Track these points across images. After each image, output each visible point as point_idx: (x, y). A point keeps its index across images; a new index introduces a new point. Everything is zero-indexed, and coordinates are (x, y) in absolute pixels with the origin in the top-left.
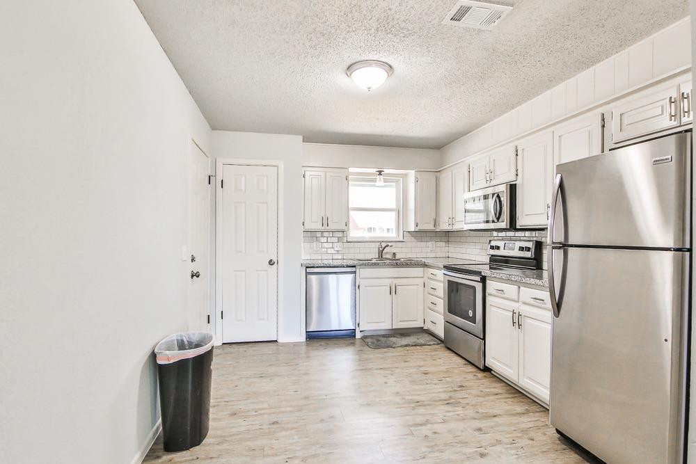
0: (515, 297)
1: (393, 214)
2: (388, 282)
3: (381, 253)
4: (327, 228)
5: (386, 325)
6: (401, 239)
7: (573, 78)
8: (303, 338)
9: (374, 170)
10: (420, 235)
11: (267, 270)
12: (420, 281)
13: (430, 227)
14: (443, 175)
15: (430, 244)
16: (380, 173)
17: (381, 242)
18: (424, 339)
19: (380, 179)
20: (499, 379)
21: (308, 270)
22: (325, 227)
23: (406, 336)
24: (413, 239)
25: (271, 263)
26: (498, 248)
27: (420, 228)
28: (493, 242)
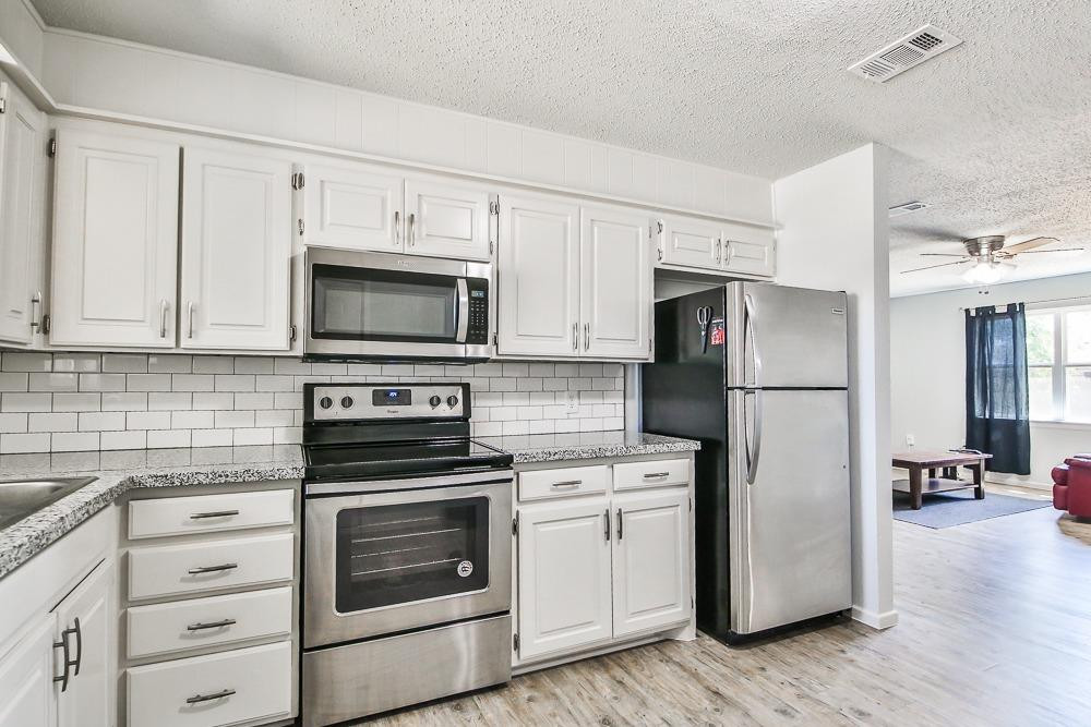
26: (347, 402)
28: (319, 394)
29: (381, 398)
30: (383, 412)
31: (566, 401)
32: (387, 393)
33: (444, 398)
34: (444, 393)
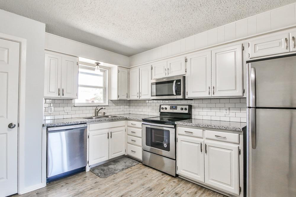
0: (201, 136)
1: (102, 90)
2: (107, 131)
3: (97, 113)
4: (62, 97)
5: (105, 158)
6: (107, 104)
7: (223, 26)
8: (44, 184)
9: (94, 62)
10: (119, 102)
11: (6, 133)
12: (123, 128)
13: (124, 98)
14: (131, 71)
15: (121, 107)
16: (98, 64)
17: (97, 106)
18: (129, 162)
19: (98, 68)
20: (187, 181)
21: (49, 129)
22: (61, 97)
23: (117, 162)
24: (114, 105)
25: (11, 126)
26: (166, 109)
27: (119, 98)
28: (162, 106)
29: (172, 108)
30: (172, 111)
31: (224, 111)
32: (173, 107)
33: (184, 108)
34: (184, 107)
